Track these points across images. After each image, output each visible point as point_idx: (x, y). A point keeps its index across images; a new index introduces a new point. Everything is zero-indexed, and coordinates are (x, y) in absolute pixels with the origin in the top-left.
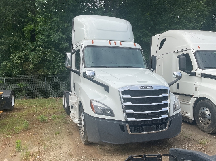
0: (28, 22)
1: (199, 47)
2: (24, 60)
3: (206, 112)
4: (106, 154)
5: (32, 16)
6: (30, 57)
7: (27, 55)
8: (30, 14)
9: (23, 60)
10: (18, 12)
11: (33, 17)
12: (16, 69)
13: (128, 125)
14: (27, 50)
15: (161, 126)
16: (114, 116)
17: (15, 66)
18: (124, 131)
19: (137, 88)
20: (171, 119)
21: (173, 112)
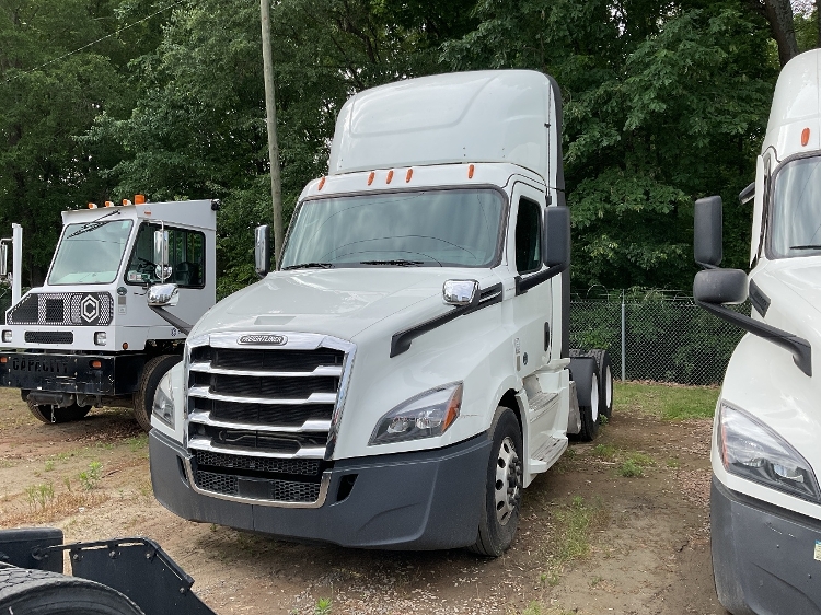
16: (173, 425)
20: (348, 470)
21: (369, 445)
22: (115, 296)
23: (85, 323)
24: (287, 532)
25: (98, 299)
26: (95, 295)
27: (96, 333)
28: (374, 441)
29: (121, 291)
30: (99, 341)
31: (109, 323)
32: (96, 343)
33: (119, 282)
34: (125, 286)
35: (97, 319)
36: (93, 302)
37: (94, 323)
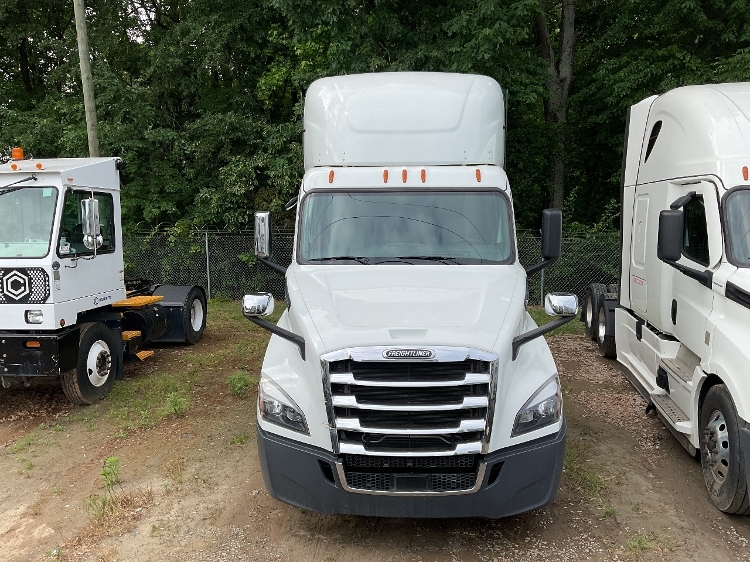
0: (271, 59)
1: (745, 170)
2: (256, 182)
3: (719, 432)
4: (302, 533)
5: (283, 39)
6: (272, 174)
7: (262, 169)
8: (275, 32)
9: (253, 183)
10: (242, 27)
11: (284, 42)
12: (235, 210)
13: (339, 465)
14: (265, 150)
15: (453, 478)
16: (305, 431)
17: (232, 202)
18: (332, 480)
19: (379, 356)
20: (498, 459)
21: (512, 436)
22: (50, 271)
23: (10, 300)
24: (445, 516)
25: (27, 275)
26: (23, 271)
27: (27, 312)
28: (515, 433)
29: (56, 265)
30: (31, 319)
31: (44, 300)
32: (27, 321)
33: (52, 257)
34: (58, 260)
35: (28, 295)
36: (21, 278)
37: (24, 300)
